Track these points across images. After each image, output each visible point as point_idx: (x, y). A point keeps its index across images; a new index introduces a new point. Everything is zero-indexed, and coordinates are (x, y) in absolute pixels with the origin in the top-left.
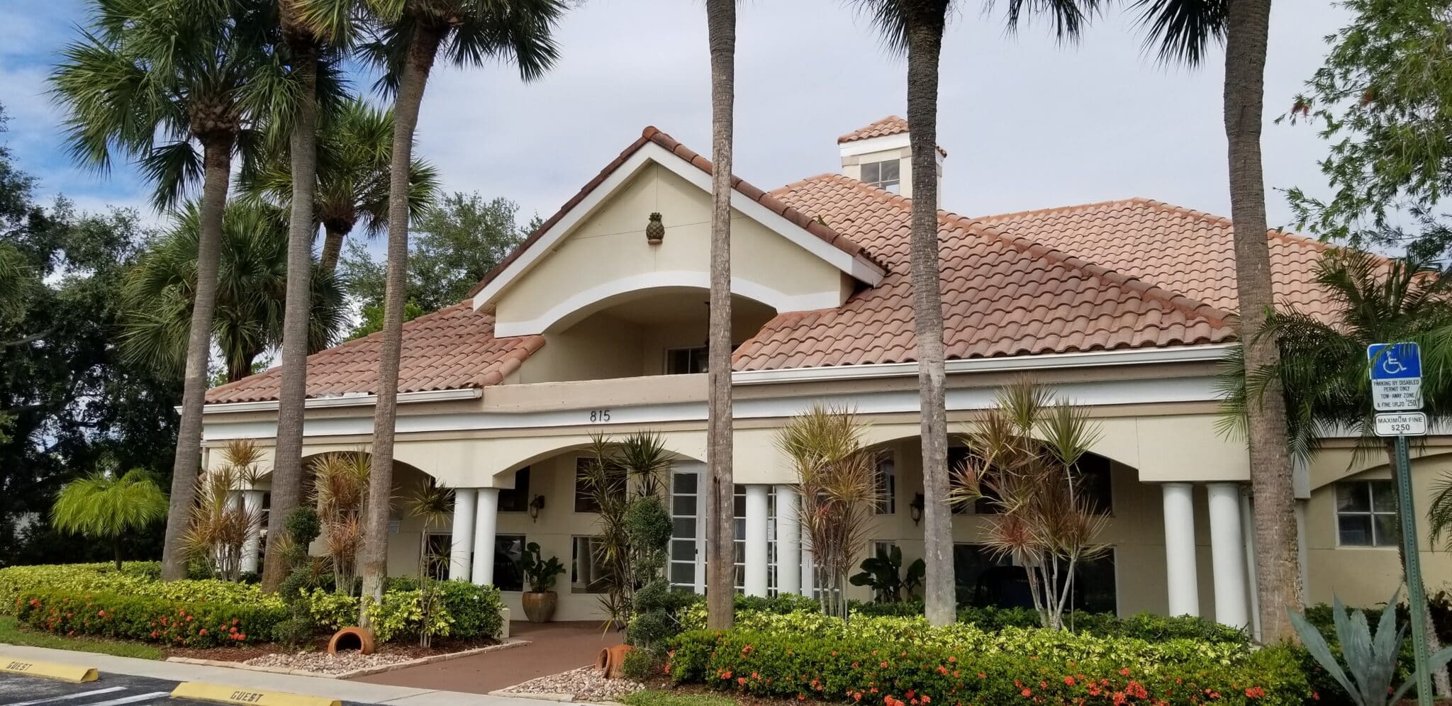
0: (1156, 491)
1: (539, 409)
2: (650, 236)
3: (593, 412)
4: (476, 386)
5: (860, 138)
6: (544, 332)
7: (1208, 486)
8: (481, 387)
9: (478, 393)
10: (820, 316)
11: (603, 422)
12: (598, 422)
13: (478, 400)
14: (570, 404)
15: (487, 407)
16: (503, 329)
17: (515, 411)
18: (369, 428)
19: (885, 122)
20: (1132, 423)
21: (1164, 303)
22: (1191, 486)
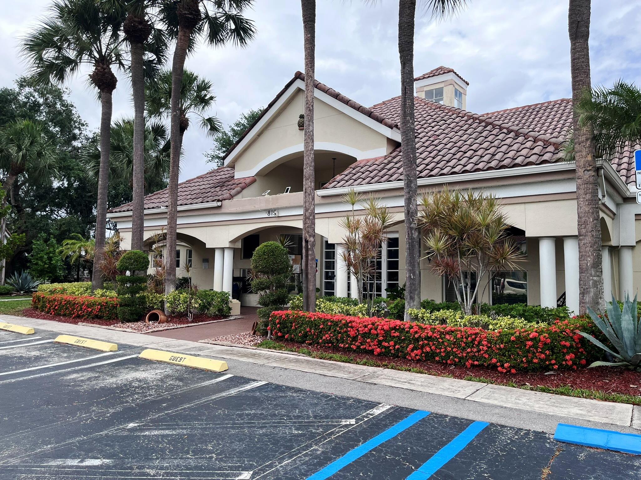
0: (535, 242)
1: (245, 210)
2: (299, 126)
3: (269, 211)
4: (219, 201)
5: (424, 78)
6: (255, 175)
7: (564, 238)
8: (221, 201)
9: (219, 204)
10: (376, 160)
11: (273, 216)
12: (271, 216)
13: (219, 207)
14: (258, 207)
15: (223, 210)
16: (238, 175)
17: (235, 211)
18: (165, 222)
19: (437, 69)
20: (522, 206)
21: (545, 143)
22: (555, 239)
